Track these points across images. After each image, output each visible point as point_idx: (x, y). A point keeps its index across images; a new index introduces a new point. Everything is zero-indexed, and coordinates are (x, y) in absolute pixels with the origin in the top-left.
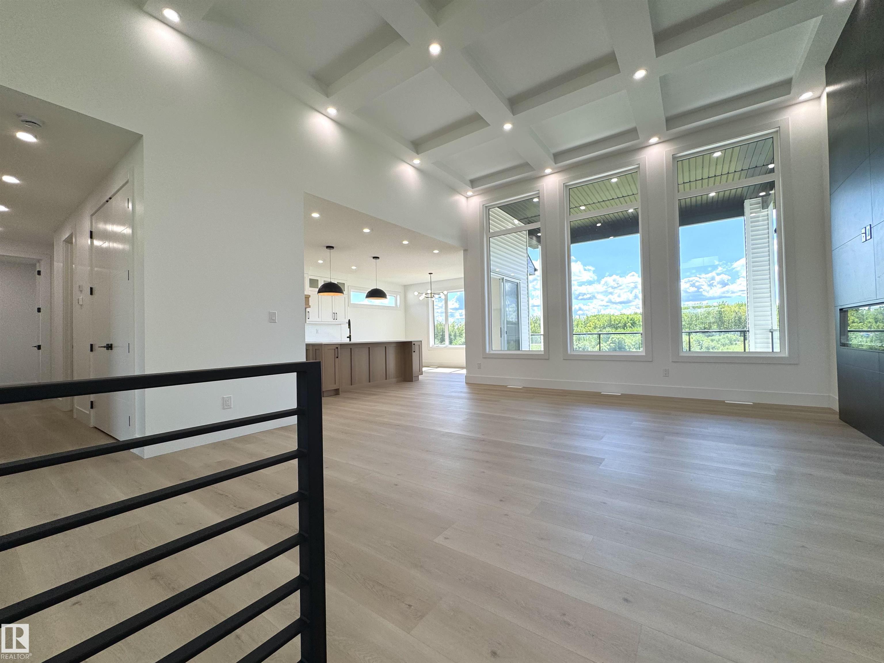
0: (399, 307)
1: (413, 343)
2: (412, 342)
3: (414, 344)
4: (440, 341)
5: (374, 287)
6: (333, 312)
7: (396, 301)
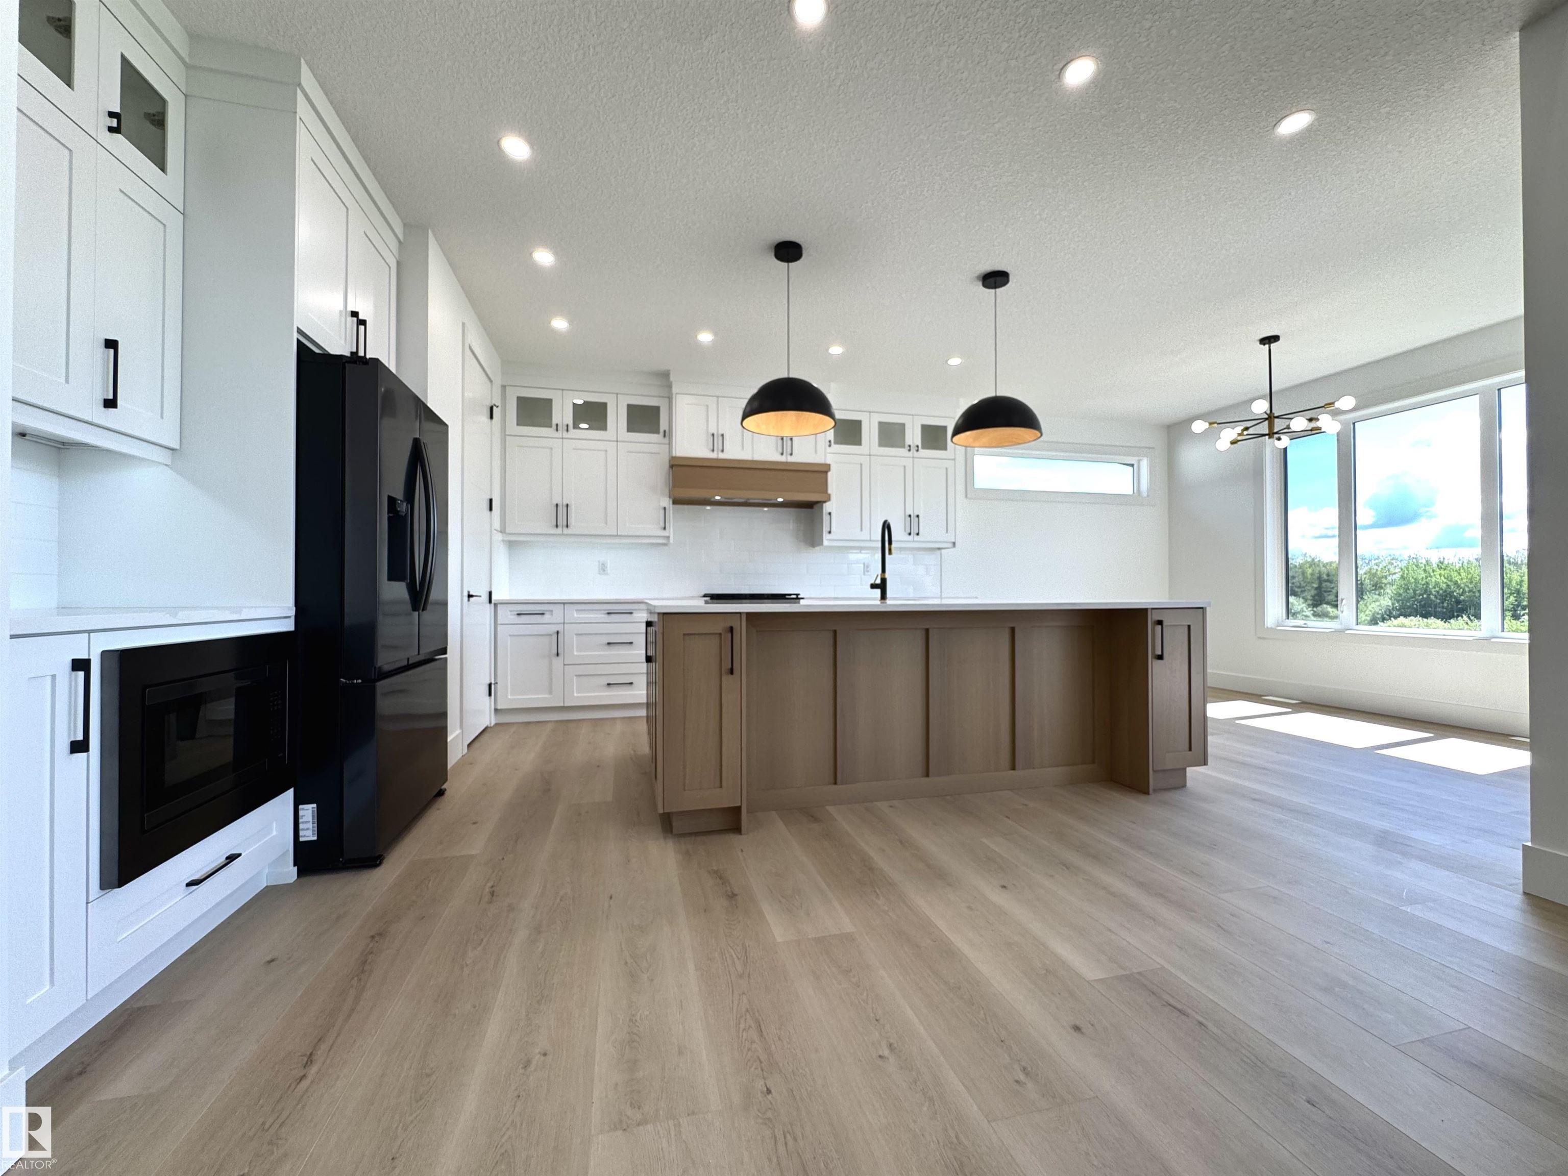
0: (1148, 496)
1: (1152, 618)
2: (1146, 610)
3: (1160, 623)
4: (1310, 602)
5: (988, 393)
6: (908, 513)
7: (1137, 478)
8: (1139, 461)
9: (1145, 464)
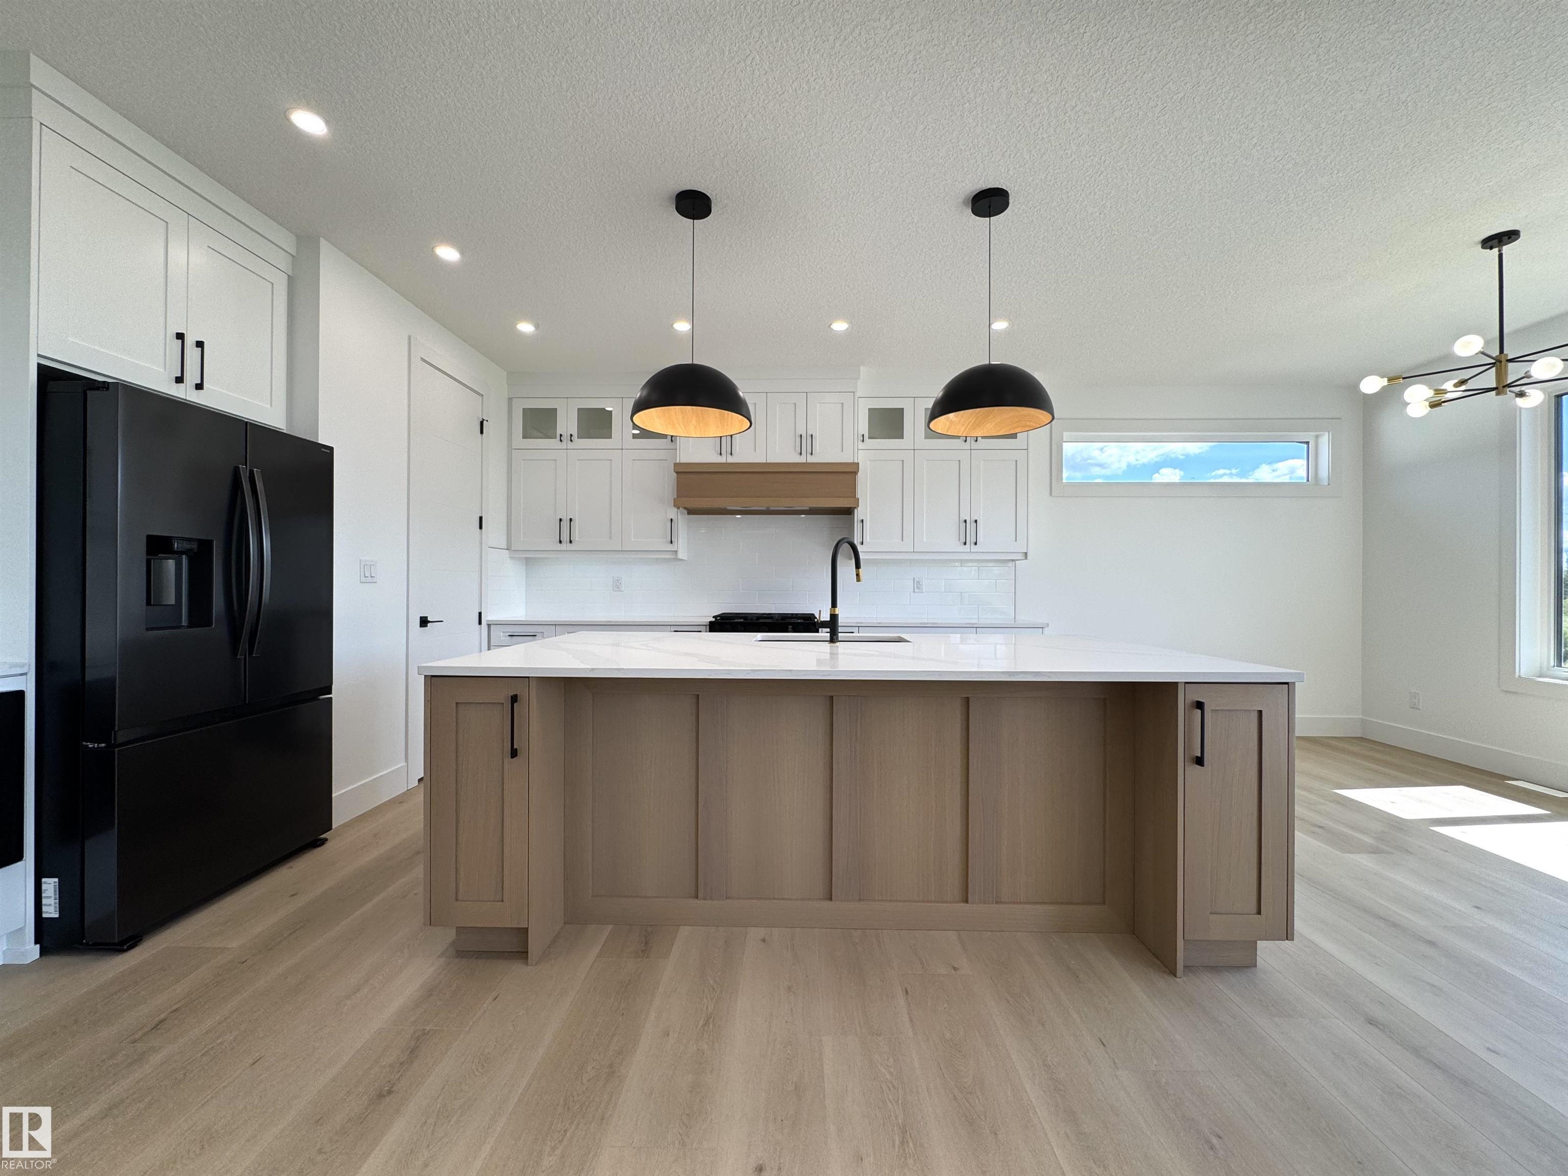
0: (1329, 484)
1: (1186, 697)
3: (1200, 705)
6: (963, 517)
7: (1312, 458)
8: (1317, 437)
9: (1325, 441)
